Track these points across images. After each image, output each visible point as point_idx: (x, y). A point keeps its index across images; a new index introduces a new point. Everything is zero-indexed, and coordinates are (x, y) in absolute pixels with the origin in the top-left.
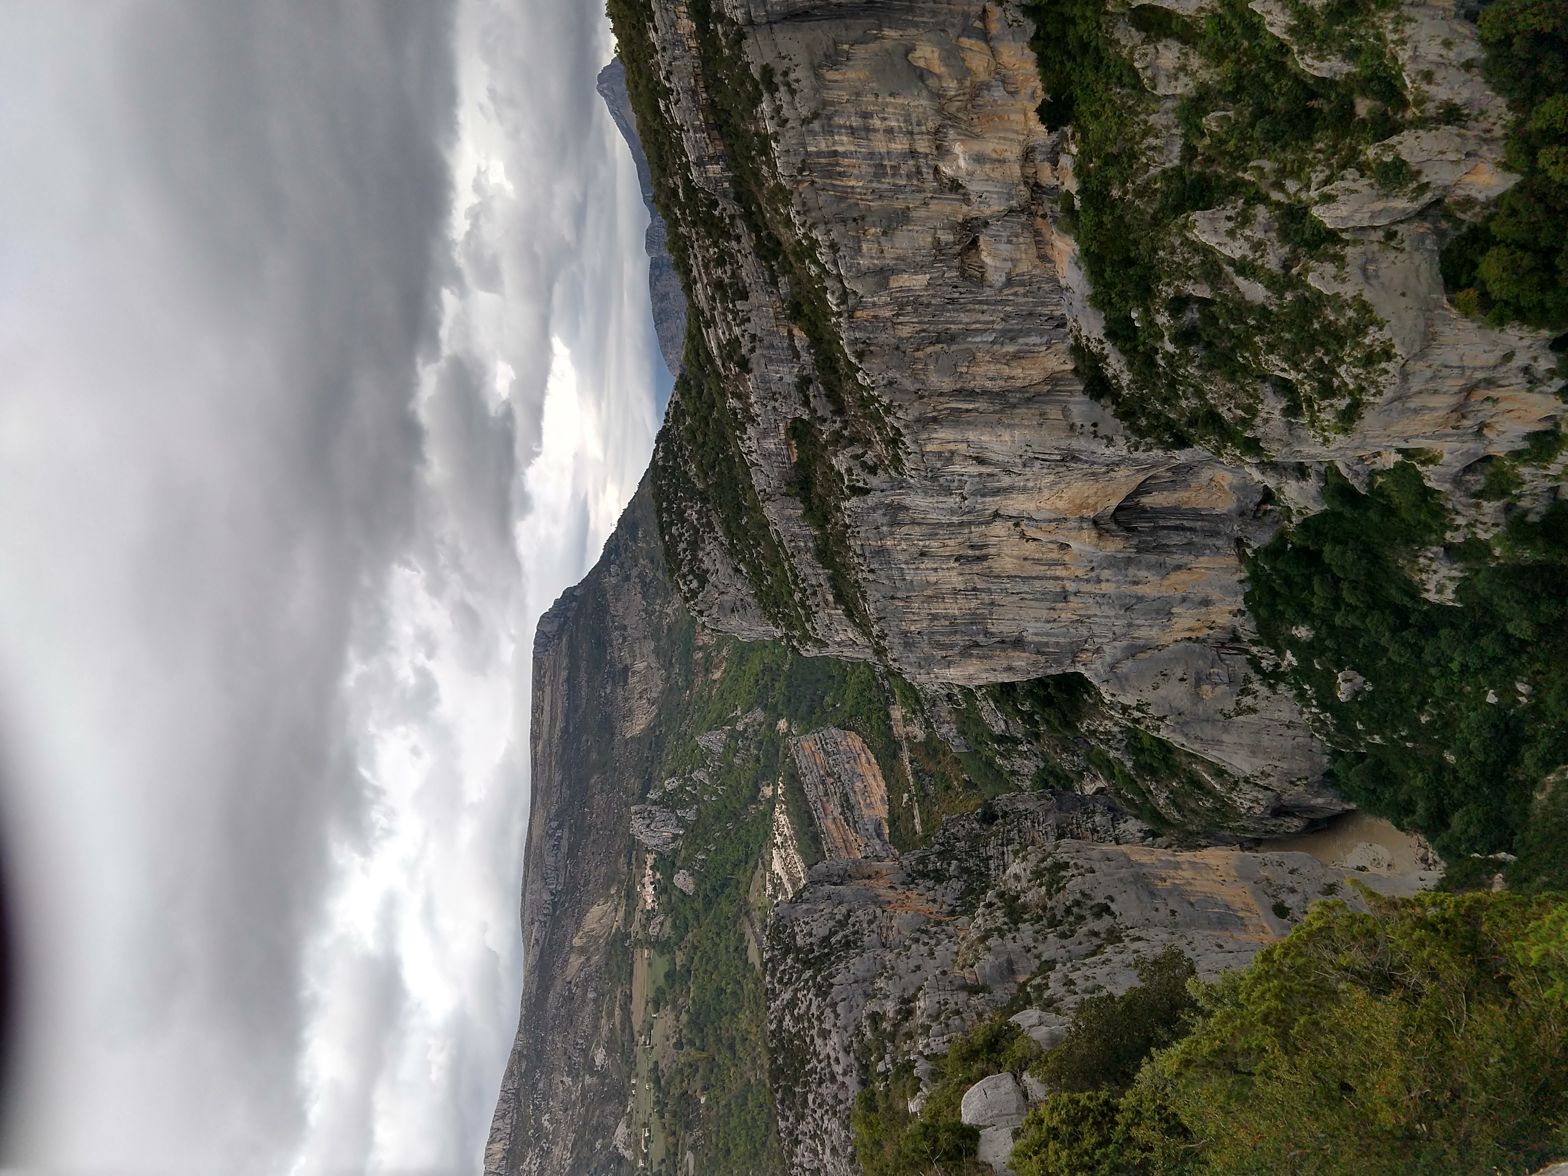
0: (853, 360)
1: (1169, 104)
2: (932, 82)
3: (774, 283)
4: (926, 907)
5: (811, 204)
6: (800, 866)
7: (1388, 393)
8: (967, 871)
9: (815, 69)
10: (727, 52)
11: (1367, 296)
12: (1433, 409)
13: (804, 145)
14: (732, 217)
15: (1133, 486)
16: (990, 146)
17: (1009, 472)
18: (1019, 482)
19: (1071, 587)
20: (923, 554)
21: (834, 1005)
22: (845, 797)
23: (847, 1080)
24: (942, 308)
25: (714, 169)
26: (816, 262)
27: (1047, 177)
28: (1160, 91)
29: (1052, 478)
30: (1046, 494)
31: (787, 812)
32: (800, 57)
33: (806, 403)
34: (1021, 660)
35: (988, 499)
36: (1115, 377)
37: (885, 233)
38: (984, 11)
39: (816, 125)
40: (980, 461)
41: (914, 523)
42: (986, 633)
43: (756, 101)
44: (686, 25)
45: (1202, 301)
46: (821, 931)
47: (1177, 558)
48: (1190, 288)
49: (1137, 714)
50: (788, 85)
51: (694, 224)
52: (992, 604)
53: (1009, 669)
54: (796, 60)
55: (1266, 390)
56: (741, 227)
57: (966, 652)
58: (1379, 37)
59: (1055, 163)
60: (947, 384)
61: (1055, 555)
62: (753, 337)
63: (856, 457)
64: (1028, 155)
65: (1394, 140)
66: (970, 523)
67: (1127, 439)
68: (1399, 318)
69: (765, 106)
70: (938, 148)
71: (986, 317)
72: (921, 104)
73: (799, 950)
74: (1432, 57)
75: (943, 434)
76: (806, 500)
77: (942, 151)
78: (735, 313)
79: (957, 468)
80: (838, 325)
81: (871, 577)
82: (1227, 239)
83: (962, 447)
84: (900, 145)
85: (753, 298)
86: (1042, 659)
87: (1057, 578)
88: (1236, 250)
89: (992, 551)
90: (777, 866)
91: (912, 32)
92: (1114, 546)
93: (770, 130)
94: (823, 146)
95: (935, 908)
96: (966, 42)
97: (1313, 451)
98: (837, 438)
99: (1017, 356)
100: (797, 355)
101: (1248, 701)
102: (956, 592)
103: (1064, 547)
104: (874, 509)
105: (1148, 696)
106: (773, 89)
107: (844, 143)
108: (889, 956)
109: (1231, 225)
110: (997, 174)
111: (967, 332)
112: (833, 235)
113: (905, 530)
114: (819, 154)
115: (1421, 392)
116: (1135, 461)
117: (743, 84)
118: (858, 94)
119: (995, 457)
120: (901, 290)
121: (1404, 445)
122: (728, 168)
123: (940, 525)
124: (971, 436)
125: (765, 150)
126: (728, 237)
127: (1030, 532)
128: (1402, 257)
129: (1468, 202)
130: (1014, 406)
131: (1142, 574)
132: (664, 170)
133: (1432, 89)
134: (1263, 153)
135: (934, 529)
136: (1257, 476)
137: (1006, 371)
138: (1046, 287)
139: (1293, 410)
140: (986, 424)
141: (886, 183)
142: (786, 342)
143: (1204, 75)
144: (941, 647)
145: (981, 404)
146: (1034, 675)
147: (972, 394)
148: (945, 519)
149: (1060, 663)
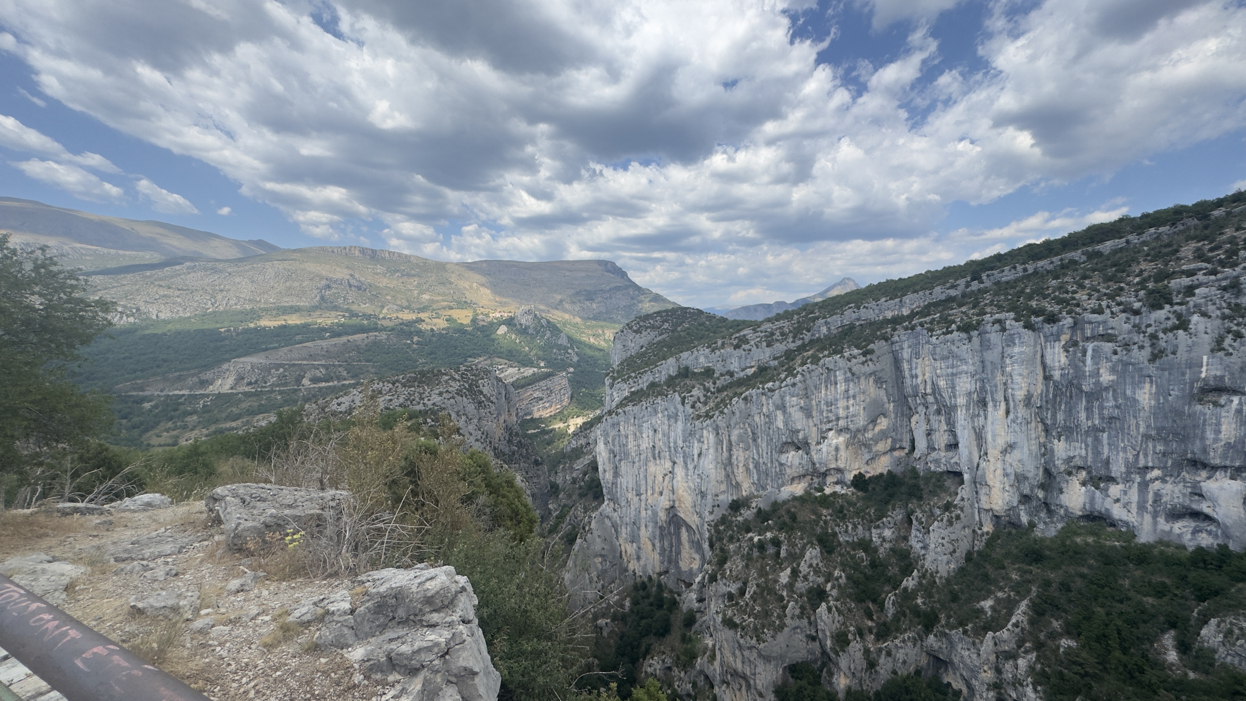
0: (743, 396)
1: (867, 535)
2: (871, 426)
3: (775, 359)
4: (497, 437)
5: (813, 373)
6: (511, 380)
7: (742, 641)
8: (514, 454)
9: (873, 373)
10: (878, 333)
11: (786, 629)
12: (735, 662)
13: (839, 369)
14: (803, 339)
15: (691, 524)
16: (843, 453)
17: (695, 468)
18: (691, 472)
19: (643, 497)
20: (655, 431)
21: (453, 398)
22: (541, 399)
23: (421, 405)
24: (768, 435)
25: (824, 330)
26: (786, 377)
27: (830, 480)
28: (873, 531)
29: (693, 487)
30: (685, 485)
31: (534, 374)
32: (878, 367)
33: (722, 375)
34: (609, 476)
35: (682, 459)
36: (741, 514)
37: (801, 408)
38: (904, 448)
39: (849, 375)
40: (700, 455)
41: (669, 426)
42: (620, 460)
43: (858, 347)
44: (889, 315)
45: (778, 553)
46: (485, 390)
47: (658, 545)
48: (784, 547)
49: (587, 528)
50: (866, 361)
51: (799, 322)
52: (634, 463)
53: (605, 471)
54: (877, 364)
55: (740, 584)
56: (799, 343)
57: (612, 452)
58: (905, 630)
59: (837, 483)
60: (734, 438)
61: (657, 490)
62: (750, 350)
63: (699, 399)
64: (839, 470)
65: (858, 639)
66: (670, 451)
67: (713, 521)
68: (776, 645)
69: (856, 352)
70: (841, 430)
71: (765, 455)
72: (861, 421)
73: (477, 381)
74: (898, 655)
75: (712, 437)
76: (677, 376)
77: (840, 431)
78: (760, 342)
79: (696, 444)
80: (759, 388)
81: (644, 408)
82: (808, 563)
83: (705, 447)
84: (842, 413)
85: (768, 349)
86: (610, 485)
87: (647, 491)
88: (804, 568)
89: (658, 462)
90: (511, 370)
91: (893, 416)
92: (662, 516)
93: (845, 354)
94: (839, 378)
95: (496, 440)
96: (889, 441)
97: (712, 606)
98: (707, 390)
99: (748, 470)
100: (743, 370)
101: (595, 579)
102: (639, 446)
103: (661, 494)
104: (675, 408)
105: (595, 534)
106: (864, 354)
107: (841, 387)
108: (476, 421)
109: (814, 565)
110: (830, 457)
111: (757, 447)
112: (800, 384)
113: (666, 422)
114: (835, 376)
115: (743, 656)
116: (703, 525)
117: (865, 341)
118: (864, 393)
119: (701, 461)
120: (776, 416)
121: (717, 648)
122: (825, 336)
123: (669, 438)
124: (711, 451)
125: (835, 352)
126: (794, 337)
127: (667, 478)
128: (805, 644)
129: (831, 674)
130: (725, 469)
131: (650, 529)
132: (821, 308)
133: (883, 656)
134: (848, 578)
135: (667, 435)
136: (697, 580)
137: (741, 465)
138: (780, 481)
139: (731, 597)
140: (717, 457)
141: (824, 407)
142: (748, 365)
143: (881, 550)
144: (613, 440)
145: (725, 454)
146: (602, 482)
147: (730, 450)
148: (671, 440)
149: (608, 493)
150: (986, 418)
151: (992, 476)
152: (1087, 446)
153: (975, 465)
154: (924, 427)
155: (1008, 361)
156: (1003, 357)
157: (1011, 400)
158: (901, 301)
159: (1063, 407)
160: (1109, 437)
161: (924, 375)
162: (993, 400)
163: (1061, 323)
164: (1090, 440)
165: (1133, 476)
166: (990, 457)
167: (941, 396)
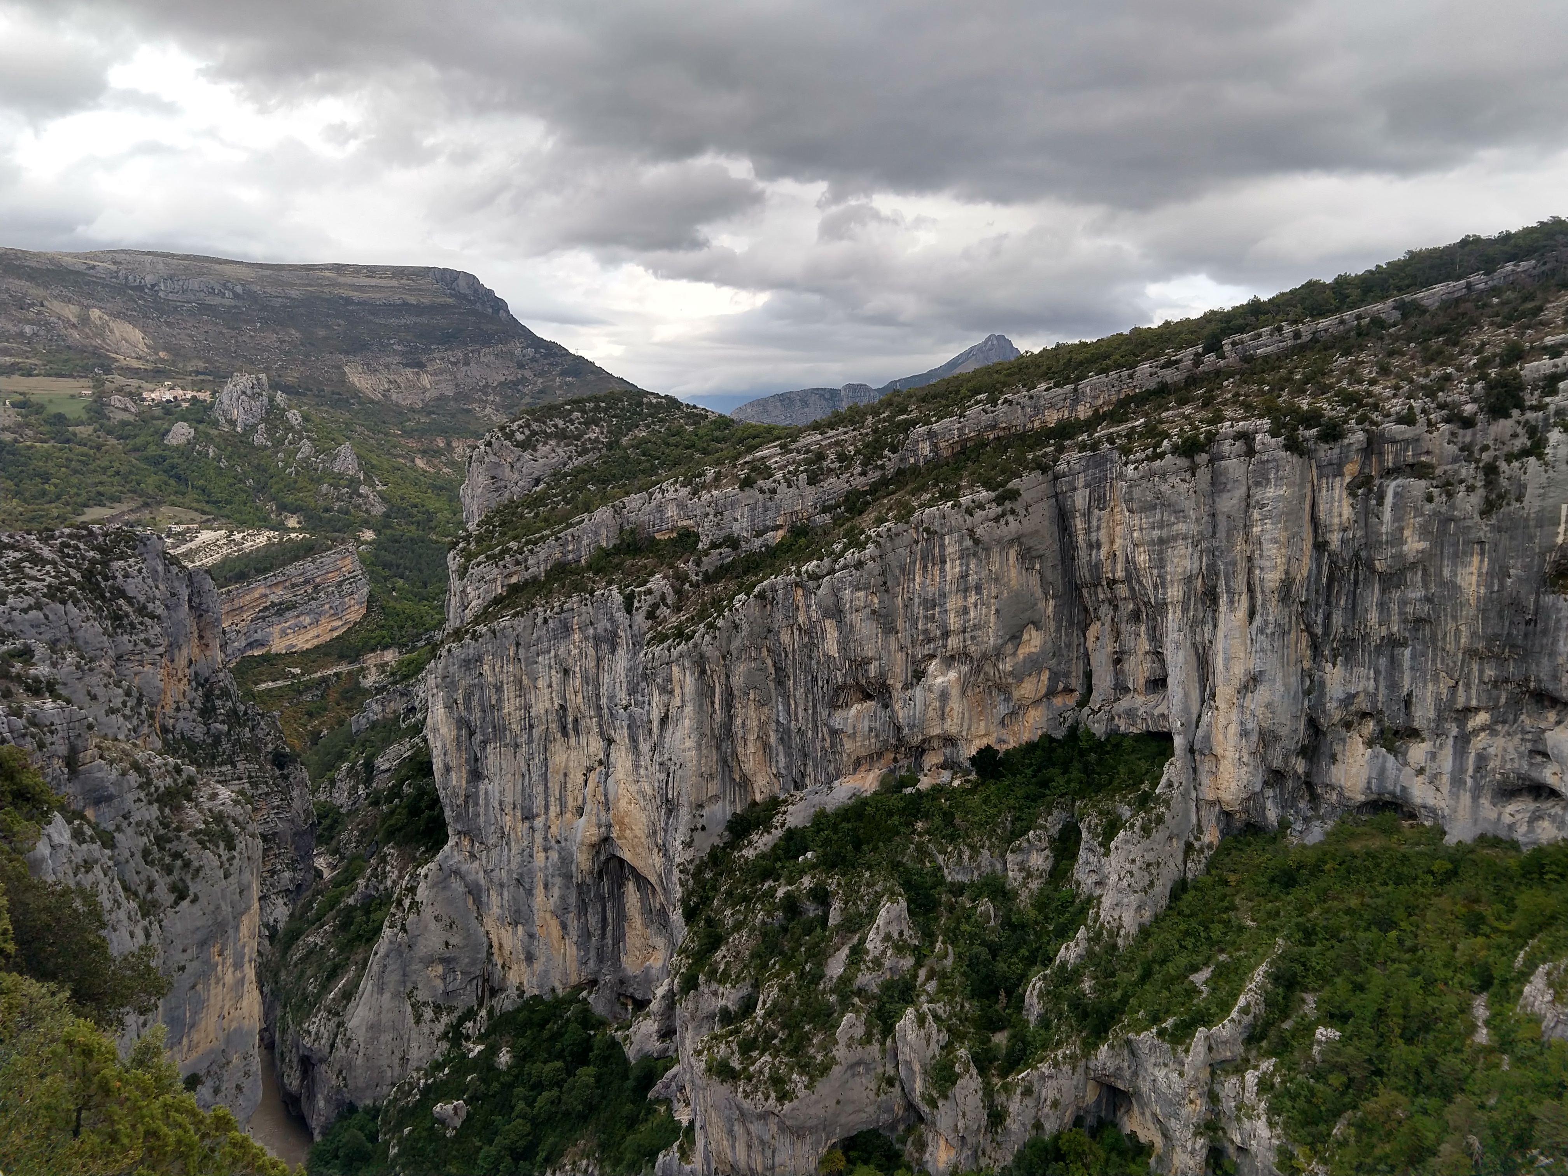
0: (757, 589)
1: (999, 866)
2: (1010, 647)
3: (825, 510)
4: (170, 701)
5: (898, 541)
6: (208, 561)
7: (747, 1104)
8: (217, 741)
9: (1017, 540)
10: (1030, 456)
11: (836, 1069)
12: (733, 1147)
13: (950, 532)
14: (882, 467)
15: (645, 872)
16: (955, 705)
17: (653, 749)
18: (644, 761)
19: (539, 823)
20: (566, 672)
21: (38, 606)
22: (292, 606)
24: (808, 671)
25: (925, 448)
26: (845, 549)
27: (931, 759)
28: (1010, 857)
29: (650, 792)
30: (634, 788)
31: (269, 545)
32: (1028, 525)
33: (714, 546)
34: (458, 779)
35: (626, 732)
36: (750, 843)
37: (874, 612)
38: (1072, 691)
39: (968, 543)
40: (664, 721)
41: (599, 660)
42: (485, 743)
43: (988, 485)
44: (1052, 418)
45: (825, 918)
46: (131, 587)
47: (574, 925)
48: (836, 905)
49: (407, 903)
50: (1003, 515)
51: (875, 431)
52: (517, 746)
53: (448, 769)
54: (1025, 521)
55: (745, 989)
56: (874, 476)
57: (463, 723)
58: (1059, 1044)
59: (944, 766)
60: (737, 681)
61: (571, 803)
63: (663, 597)
64: (949, 740)
65: (974, 1071)
66: (600, 716)
67: (692, 861)
68: (817, 1102)
69: (984, 494)
70: (952, 657)
71: (801, 713)
72: (991, 638)
73: (106, 564)
74: (1044, 1092)
75: (690, 682)
76: (617, 550)
77: (950, 661)
78: (795, 473)
79: (656, 698)
80: (789, 573)
81: (539, 620)
82: (882, 934)
83: (677, 701)
84: (953, 622)
85: (810, 490)
86: (461, 801)
87: (547, 807)
88: (873, 943)
89: (573, 741)
90: (206, 536)
91: (1052, 626)
92: (583, 860)
93: (963, 500)
94: (949, 550)
95: (169, 710)
96: (1045, 676)
97: (687, 1042)
98: (682, 578)
99: (766, 746)
100: (759, 534)
101: (428, 1014)
102: (528, 708)
103: (580, 811)
104: (611, 619)
105: (428, 912)
106: (999, 501)
107: (953, 569)
108: (106, 665)
109: (896, 936)
110: (931, 713)
111: (786, 697)
112: (871, 564)
113: (591, 652)
114: (942, 547)
115: (749, 1133)
116: (670, 871)
117: (1003, 472)
118: (997, 580)
119: (668, 734)
120: (823, 631)
121: (697, 1126)
122: (927, 462)
123: (597, 686)
124: (689, 709)
125: (945, 496)
126: (864, 464)
127: (593, 777)
128: (872, 1095)
129: (922, 1146)
130: (718, 748)
131: (556, 892)
132: (923, 400)
133: (1017, 1098)
134: (959, 956)
135: (592, 681)
136: (660, 991)
137: (752, 737)
138: (831, 768)
139: (726, 1017)
140: (700, 723)
141: (918, 610)
142: (769, 523)
143: (1024, 894)
144: (468, 697)
145: (719, 715)
146: (442, 794)
147: (728, 705)
148: (603, 691)
149: (458, 818)
150: (1215, 626)
151: (1221, 737)
152: (1377, 672)
153: (1195, 717)
154: (1109, 647)
155: (1256, 514)
156: (1248, 505)
157: (1258, 589)
158: (1075, 390)
159: (1342, 603)
160: (1413, 657)
161: (1112, 542)
162: (1230, 591)
163: (1346, 441)
164: (1383, 662)
165: (1447, 726)
166: (1220, 702)
167: (1140, 583)
